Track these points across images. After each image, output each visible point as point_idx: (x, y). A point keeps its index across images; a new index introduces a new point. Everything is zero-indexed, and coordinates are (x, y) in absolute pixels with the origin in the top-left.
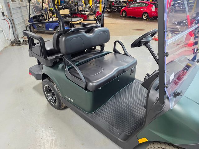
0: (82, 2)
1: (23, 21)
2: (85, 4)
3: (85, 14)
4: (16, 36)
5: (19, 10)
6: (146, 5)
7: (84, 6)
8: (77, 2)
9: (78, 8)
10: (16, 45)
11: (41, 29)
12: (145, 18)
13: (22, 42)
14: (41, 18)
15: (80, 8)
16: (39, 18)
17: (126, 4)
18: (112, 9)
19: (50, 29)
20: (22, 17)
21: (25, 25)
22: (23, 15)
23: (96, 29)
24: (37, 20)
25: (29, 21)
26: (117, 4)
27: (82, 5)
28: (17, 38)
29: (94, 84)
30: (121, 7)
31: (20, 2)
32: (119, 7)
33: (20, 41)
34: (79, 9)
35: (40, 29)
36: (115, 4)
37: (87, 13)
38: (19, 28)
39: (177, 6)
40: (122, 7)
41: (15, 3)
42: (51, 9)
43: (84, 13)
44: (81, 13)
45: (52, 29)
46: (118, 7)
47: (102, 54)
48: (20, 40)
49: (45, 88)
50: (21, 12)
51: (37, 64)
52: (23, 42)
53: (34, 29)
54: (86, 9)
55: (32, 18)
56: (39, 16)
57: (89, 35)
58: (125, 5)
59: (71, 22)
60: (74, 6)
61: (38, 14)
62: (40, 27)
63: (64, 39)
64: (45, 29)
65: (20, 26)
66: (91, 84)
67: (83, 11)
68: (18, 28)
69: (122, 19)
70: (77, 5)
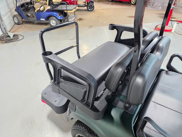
1: (9, 10)
4: (4, 29)
10: (6, 42)
11: (31, 19)
12: (134, 2)
14: (30, 6)
16: (28, 6)
19: (41, 19)
20: (8, 5)
21: (12, 14)
22: (9, 2)
24: (25, 8)
25: (16, 10)
28: (5, 33)
33: (9, 36)
35: (29, 19)
38: (6, 20)
45: (44, 19)
48: (9, 34)
52: (13, 37)
53: (22, 18)
55: (19, 6)
56: (27, 3)
59: (66, 11)
61: (25, 1)
62: (29, 16)
64: (35, 18)
65: (7, 17)
69: (109, 4)
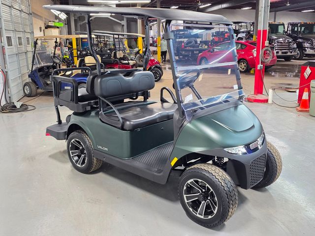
0: (123, 45)
1: (20, 75)
2: (130, 47)
3: (128, 64)
4: (8, 99)
5: (15, 58)
6: (241, 46)
7: (128, 51)
8: (114, 45)
9: (115, 54)
10: (10, 112)
11: (50, 88)
12: (243, 69)
13: (18, 107)
15: (120, 54)
16: (49, 70)
17: (208, 46)
18: (182, 55)
20: (19, 68)
21: (23, 81)
22: (21, 66)
23: (136, 73)
24: (44, 73)
25: (29, 76)
26: (190, 46)
27: (124, 49)
28: (9, 102)
29: (132, 123)
30: (198, 52)
31: (18, 46)
32: (195, 52)
33: (15, 107)
34: (118, 56)
35: (48, 87)
36: (186, 47)
37: (131, 63)
39: (308, 48)
40: (200, 51)
41: (11, 47)
42: (65, 56)
43: (127, 62)
44: (121, 62)
46: (192, 51)
47: (145, 103)
48: (15, 104)
49: (70, 146)
50: (19, 61)
51: (57, 123)
52: (21, 107)
53: (38, 88)
54: (132, 57)
55: (35, 70)
56: (48, 67)
57: (127, 78)
58: (206, 47)
60: (108, 51)
61: (46, 65)
62: (47, 84)
63: (99, 80)
65: (16, 84)
66: (128, 123)
67: (124, 58)
68: (12, 85)
70: (115, 49)
